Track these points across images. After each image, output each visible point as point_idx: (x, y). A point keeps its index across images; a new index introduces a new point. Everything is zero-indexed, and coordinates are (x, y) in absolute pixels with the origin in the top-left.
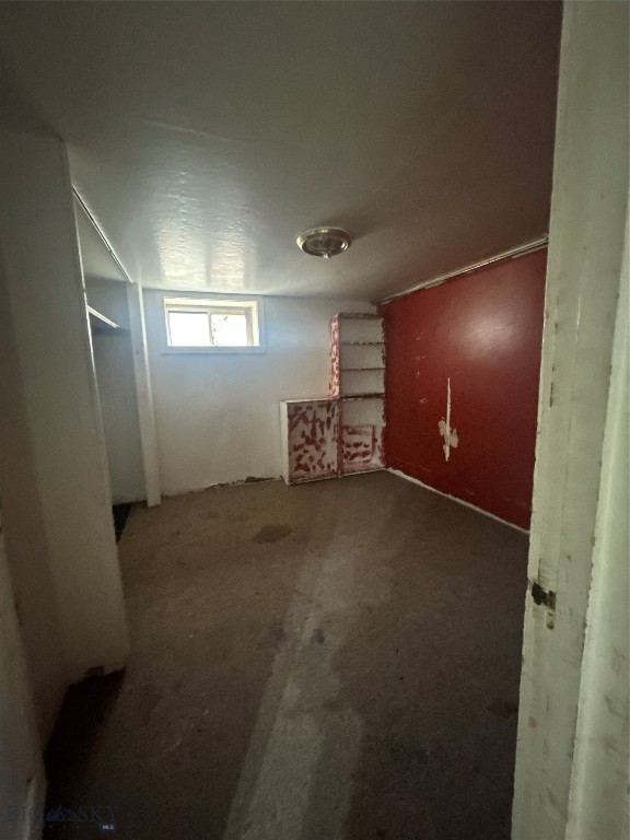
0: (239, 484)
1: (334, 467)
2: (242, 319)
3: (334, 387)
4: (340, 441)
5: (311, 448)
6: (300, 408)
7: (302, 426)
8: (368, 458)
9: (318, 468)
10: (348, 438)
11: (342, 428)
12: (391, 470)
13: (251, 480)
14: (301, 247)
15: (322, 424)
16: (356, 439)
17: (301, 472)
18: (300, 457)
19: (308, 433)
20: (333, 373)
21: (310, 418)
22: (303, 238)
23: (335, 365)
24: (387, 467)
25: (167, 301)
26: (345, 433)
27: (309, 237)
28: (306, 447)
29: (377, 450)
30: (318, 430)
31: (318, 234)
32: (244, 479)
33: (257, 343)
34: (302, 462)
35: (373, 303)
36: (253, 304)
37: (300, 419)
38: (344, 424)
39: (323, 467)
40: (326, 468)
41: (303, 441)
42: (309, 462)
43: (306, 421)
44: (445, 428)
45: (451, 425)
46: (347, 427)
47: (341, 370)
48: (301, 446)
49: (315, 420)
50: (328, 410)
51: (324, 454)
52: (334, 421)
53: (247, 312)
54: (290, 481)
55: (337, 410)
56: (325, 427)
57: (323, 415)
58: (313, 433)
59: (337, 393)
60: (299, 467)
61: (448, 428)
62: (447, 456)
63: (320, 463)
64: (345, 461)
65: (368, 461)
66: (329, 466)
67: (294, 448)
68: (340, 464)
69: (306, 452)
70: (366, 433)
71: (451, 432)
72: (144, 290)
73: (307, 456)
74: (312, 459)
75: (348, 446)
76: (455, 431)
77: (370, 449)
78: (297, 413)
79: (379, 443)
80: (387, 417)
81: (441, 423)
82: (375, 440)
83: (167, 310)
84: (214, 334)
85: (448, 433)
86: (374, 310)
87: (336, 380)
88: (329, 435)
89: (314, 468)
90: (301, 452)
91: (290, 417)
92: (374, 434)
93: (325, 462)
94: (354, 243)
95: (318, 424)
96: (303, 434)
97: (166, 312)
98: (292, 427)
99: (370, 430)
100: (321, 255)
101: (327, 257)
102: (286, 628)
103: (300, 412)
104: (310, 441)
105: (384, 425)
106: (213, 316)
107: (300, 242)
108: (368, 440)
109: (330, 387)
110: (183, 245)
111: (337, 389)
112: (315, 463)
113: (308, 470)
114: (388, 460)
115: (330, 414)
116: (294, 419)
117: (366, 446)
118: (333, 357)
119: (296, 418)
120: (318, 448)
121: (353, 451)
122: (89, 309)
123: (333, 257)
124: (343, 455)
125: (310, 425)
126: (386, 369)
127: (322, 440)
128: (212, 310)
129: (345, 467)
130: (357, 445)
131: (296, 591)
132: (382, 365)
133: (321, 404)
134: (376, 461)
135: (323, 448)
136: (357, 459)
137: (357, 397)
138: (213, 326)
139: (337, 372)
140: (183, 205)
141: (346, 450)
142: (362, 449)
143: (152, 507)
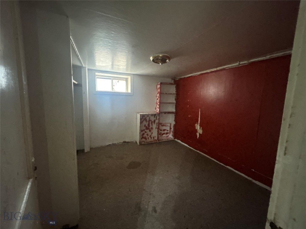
0: (120, 144)
1: (156, 138)
2: (124, 82)
3: (157, 109)
4: (158, 128)
5: (147, 131)
6: (145, 116)
7: (145, 123)
8: (168, 135)
9: (150, 138)
10: (161, 128)
11: (159, 124)
12: (176, 140)
13: (125, 142)
14: (152, 60)
15: (152, 122)
16: (164, 128)
17: (144, 140)
18: (143, 134)
19: (147, 125)
20: (157, 103)
21: (148, 120)
22: (153, 57)
23: (158, 101)
24: (175, 139)
25: (97, 74)
26: (160, 125)
27: (155, 57)
28: (146, 131)
29: (171, 132)
30: (151, 124)
31: (158, 56)
32: (122, 142)
33: (129, 91)
34: (144, 136)
35: (172, 79)
36: (129, 77)
37: (144, 120)
38: (160, 122)
39: (151, 138)
40: (152, 139)
41: (144, 128)
42: (146, 136)
43: (146, 121)
44: (198, 127)
45: (200, 126)
46: (161, 124)
47: (160, 102)
48: (144, 130)
49: (150, 120)
50: (155, 117)
51: (152, 133)
52: (157, 121)
53: (126, 80)
54: (140, 143)
55: (158, 117)
56: (153, 123)
57: (153, 119)
58: (149, 125)
59: (158, 111)
60: (143, 138)
61: (199, 127)
62: (198, 137)
63: (150, 136)
64: (160, 136)
65: (168, 136)
66: (154, 138)
67: (141, 131)
68: (158, 137)
69: (146, 132)
70: (168, 126)
71: (200, 128)
72: (88, 69)
73: (146, 134)
74: (147, 135)
75: (161, 130)
76: (201, 128)
77: (169, 132)
78: (143, 118)
79: (172, 130)
80: (176, 120)
81: (196, 125)
82: (171, 128)
83: (96, 77)
84: (114, 87)
85: (199, 128)
86: (173, 82)
87: (158, 106)
88: (154, 126)
89: (148, 138)
90: (144, 132)
91: (141, 119)
92: (170, 127)
93: (152, 136)
94: (171, 60)
95: (150, 122)
96: (145, 126)
97: (96, 78)
98: (141, 123)
99: (169, 125)
100: (159, 63)
101: (161, 64)
102: (142, 207)
103: (144, 118)
104: (147, 129)
105: (175, 123)
106: (114, 81)
107: (151, 58)
108: (168, 128)
109: (156, 109)
110: (107, 56)
111: (158, 109)
112: (149, 136)
113: (146, 139)
114: (175, 136)
115: (155, 119)
116: (142, 120)
117: (167, 131)
118: (157, 98)
119: (143, 119)
120: (150, 131)
121: (163, 132)
122: (73, 81)
123: (163, 64)
124: (159, 134)
125: (148, 122)
126: (177, 103)
127: (152, 128)
128: (113, 78)
129: (160, 138)
130: (164, 130)
131: (144, 190)
132: (175, 102)
133: (152, 115)
134: (171, 136)
135: (152, 131)
136: (164, 135)
137: (165, 113)
138: (113, 84)
139: (158, 103)
140: (110, 43)
141: (160, 132)
142: (166, 132)
143: (87, 152)
